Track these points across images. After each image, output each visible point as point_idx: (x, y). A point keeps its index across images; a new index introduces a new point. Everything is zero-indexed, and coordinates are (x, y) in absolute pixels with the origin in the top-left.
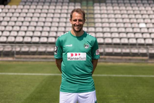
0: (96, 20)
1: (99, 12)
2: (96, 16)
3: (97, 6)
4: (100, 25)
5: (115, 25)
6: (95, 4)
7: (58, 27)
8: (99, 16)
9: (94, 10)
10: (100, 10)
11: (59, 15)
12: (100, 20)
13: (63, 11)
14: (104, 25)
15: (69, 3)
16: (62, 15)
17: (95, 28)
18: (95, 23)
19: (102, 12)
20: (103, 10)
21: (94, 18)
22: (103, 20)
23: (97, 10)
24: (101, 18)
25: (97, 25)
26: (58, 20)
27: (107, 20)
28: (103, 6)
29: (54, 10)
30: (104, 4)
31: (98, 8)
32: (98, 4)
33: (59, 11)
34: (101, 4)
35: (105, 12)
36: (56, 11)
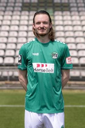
0: (58, 34)
1: (61, 23)
2: (57, 28)
3: (58, 15)
4: (63, 40)
5: (82, 40)
6: (56, 13)
7: (6, 44)
8: (62, 28)
9: (54, 20)
10: (63, 21)
11: (7, 28)
12: (62, 34)
13: (13, 23)
15: (21, 11)
16: (12, 28)
19: (66, 23)
20: (67, 20)
22: (67, 34)
23: (59, 20)
24: (65, 32)
26: (6, 34)
27: (72, 34)
28: (67, 15)
29: (2, 21)
30: (68, 13)
31: (61, 18)
32: (60, 13)
33: (9, 23)
34: (65, 13)
35: (70, 23)
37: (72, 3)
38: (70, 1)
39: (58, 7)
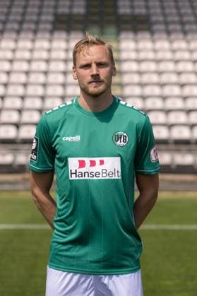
0: (126, 79)
1: (133, 55)
2: (126, 66)
4: (137, 91)
5: (176, 90)
6: (123, 35)
7: (23, 98)
8: (134, 66)
9: (119, 51)
10: (137, 51)
11: (25, 66)
12: (136, 78)
13: (37, 55)
14: (148, 91)
15: (52, 32)
16: (35, 66)
18: (122, 86)
19: (142, 55)
20: (145, 50)
22: (145, 78)
23: (127, 50)
24: (140, 73)
25: (128, 91)
26: (23, 78)
27: (155, 78)
28: (143, 39)
29: (14, 51)
30: (147, 35)
31: (131, 45)
32: (131, 35)
33: (27, 55)
34: (140, 35)
35: (151, 55)
36: (19, 55)
37: (156, 14)
38: (152, 11)
39: (126, 22)
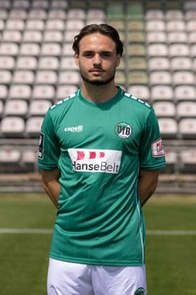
0: (153, 64)
1: (162, 37)
2: (153, 50)
3: (155, 19)
4: (166, 78)
6: (150, 15)
7: (32, 86)
8: (163, 50)
9: (145, 32)
10: (167, 32)
11: (35, 50)
12: (165, 64)
13: (48, 37)
15: (66, 10)
16: (46, 49)
17: (150, 87)
18: (148, 72)
19: (172, 37)
20: (175, 31)
21: (146, 58)
22: (176, 64)
23: (156, 31)
24: (170, 58)
25: (155, 78)
26: (32, 63)
28: (174, 19)
29: (22, 32)
30: (179, 15)
31: (161, 26)
32: (160, 15)
33: (38, 37)
34: (170, 15)
35: (183, 37)
36: (28, 36)
